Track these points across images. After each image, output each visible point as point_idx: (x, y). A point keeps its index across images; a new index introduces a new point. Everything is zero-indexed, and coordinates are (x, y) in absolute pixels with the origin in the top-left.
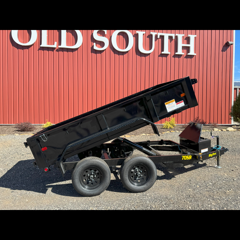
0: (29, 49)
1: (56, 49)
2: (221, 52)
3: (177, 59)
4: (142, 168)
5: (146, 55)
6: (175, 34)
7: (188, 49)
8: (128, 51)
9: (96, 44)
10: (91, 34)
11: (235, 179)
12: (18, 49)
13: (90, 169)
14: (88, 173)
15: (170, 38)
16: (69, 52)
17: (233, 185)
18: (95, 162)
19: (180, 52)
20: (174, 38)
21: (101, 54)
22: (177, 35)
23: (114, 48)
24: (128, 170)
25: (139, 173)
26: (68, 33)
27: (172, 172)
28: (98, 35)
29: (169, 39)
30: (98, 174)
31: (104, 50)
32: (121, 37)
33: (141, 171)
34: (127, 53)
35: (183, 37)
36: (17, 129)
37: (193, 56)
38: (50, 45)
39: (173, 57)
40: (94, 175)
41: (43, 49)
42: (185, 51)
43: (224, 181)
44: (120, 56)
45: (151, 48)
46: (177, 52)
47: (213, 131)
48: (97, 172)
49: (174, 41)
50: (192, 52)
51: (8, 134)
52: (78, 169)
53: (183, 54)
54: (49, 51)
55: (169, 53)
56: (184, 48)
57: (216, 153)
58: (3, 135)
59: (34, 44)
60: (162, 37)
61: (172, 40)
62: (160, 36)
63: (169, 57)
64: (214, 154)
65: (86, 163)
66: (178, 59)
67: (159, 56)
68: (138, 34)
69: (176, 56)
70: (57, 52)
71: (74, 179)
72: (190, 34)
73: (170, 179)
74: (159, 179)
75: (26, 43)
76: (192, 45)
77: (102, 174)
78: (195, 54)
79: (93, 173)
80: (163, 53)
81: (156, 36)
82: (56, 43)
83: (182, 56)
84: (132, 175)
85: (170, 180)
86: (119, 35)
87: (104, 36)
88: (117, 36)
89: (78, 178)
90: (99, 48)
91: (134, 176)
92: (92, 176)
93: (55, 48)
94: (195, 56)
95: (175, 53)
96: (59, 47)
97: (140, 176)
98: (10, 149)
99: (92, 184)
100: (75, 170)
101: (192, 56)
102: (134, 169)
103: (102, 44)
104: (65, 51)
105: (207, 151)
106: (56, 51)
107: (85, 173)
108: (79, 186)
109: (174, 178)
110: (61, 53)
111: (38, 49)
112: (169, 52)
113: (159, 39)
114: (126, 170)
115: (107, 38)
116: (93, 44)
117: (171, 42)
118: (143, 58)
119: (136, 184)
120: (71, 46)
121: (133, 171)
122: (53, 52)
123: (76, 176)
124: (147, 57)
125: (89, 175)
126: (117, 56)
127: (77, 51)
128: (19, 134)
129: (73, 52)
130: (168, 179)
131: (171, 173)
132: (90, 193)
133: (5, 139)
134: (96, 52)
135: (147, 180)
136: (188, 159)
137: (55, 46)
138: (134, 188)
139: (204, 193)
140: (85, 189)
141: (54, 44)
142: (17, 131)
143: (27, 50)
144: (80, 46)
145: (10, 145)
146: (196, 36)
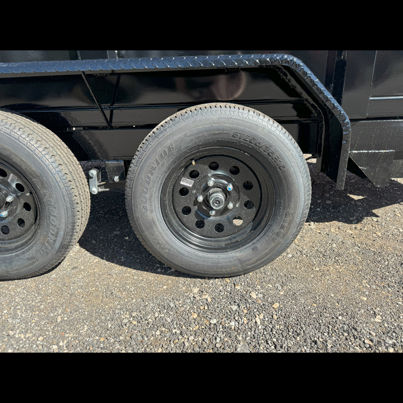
4: (234, 171)
25: (220, 195)
27: (361, 197)
30: (20, 188)
33: (230, 187)
48: (11, 178)
73: (359, 221)
74: (314, 221)
84: (183, 201)
85: (359, 226)
91: (194, 209)
97: (226, 209)
99: (5, 230)
102: (194, 175)
109: (375, 219)
121: (187, 182)
130: (349, 222)
131: (359, 200)
135: (254, 228)
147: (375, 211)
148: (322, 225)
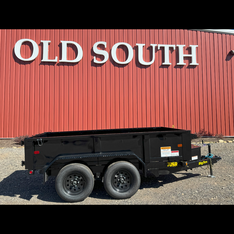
0: (31, 64)
1: (57, 64)
2: (225, 62)
3: (178, 69)
4: (126, 174)
5: (146, 67)
6: (176, 45)
7: (190, 59)
8: (129, 63)
9: (96, 58)
10: (91, 48)
11: (224, 188)
12: (20, 64)
13: (74, 174)
14: (71, 179)
15: (171, 49)
16: (69, 66)
17: (220, 193)
18: (79, 168)
19: (181, 62)
20: (174, 49)
21: (101, 67)
22: (177, 45)
23: (114, 61)
24: (111, 174)
25: (123, 179)
26: (68, 47)
28: (98, 49)
29: (169, 50)
30: (82, 180)
31: (104, 63)
32: (121, 50)
33: (125, 178)
34: (127, 66)
35: (184, 47)
36: (16, 143)
37: (196, 66)
38: (51, 59)
39: (174, 67)
40: (77, 182)
41: (45, 63)
42: (187, 61)
43: (211, 190)
44: (120, 68)
45: (151, 60)
46: (178, 63)
47: (217, 142)
48: (81, 178)
49: (175, 52)
50: (194, 62)
51: (6, 147)
52: (62, 173)
53: (185, 64)
54: (50, 66)
55: (171, 64)
56: (185, 58)
57: (207, 161)
58: (2, 148)
59: (36, 59)
60: (163, 49)
61: (173, 50)
62: (161, 47)
63: (170, 68)
64: (205, 162)
65: (70, 168)
66: (180, 69)
67: (159, 67)
68: (137, 46)
69: (177, 66)
70: (58, 67)
71: (58, 183)
72: (191, 45)
75: (28, 58)
76: (194, 55)
77: (85, 181)
78: (198, 64)
79: (76, 179)
80: (163, 64)
81: (156, 47)
82: (56, 58)
83: (184, 66)
84: (115, 180)
86: (119, 48)
87: (104, 50)
88: (117, 49)
89: (61, 182)
90: (99, 61)
91: (117, 182)
92: (75, 182)
93: (56, 62)
94: (197, 66)
95: (176, 63)
96: (60, 61)
97: (124, 183)
98: (5, 161)
99: (75, 190)
100: (59, 174)
101: (194, 67)
102: (118, 175)
103: (102, 57)
104: (65, 65)
105: (197, 159)
106: (57, 65)
107: (69, 178)
108: (62, 190)
110: (62, 67)
111: (39, 64)
112: (170, 62)
113: (160, 51)
114: (109, 174)
115: (107, 51)
116: (94, 58)
117: (171, 53)
118: (144, 70)
119: (118, 190)
120: (72, 60)
121: (116, 176)
122: (53, 66)
123: (59, 180)
124: (148, 69)
125: (72, 180)
126: (117, 68)
127: (77, 65)
128: (17, 147)
129: (73, 66)
132: (72, 198)
133: (2, 151)
134: (96, 65)
135: (130, 187)
136: (174, 166)
137: (56, 60)
138: (116, 194)
139: (187, 200)
140: (67, 194)
141: (54, 59)
142: (16, 144)
143: (29, 65)
144: (81, 60)
145: (6, 157)
146: (197, 46)
147: (163, 185)
148: (147, 189)
